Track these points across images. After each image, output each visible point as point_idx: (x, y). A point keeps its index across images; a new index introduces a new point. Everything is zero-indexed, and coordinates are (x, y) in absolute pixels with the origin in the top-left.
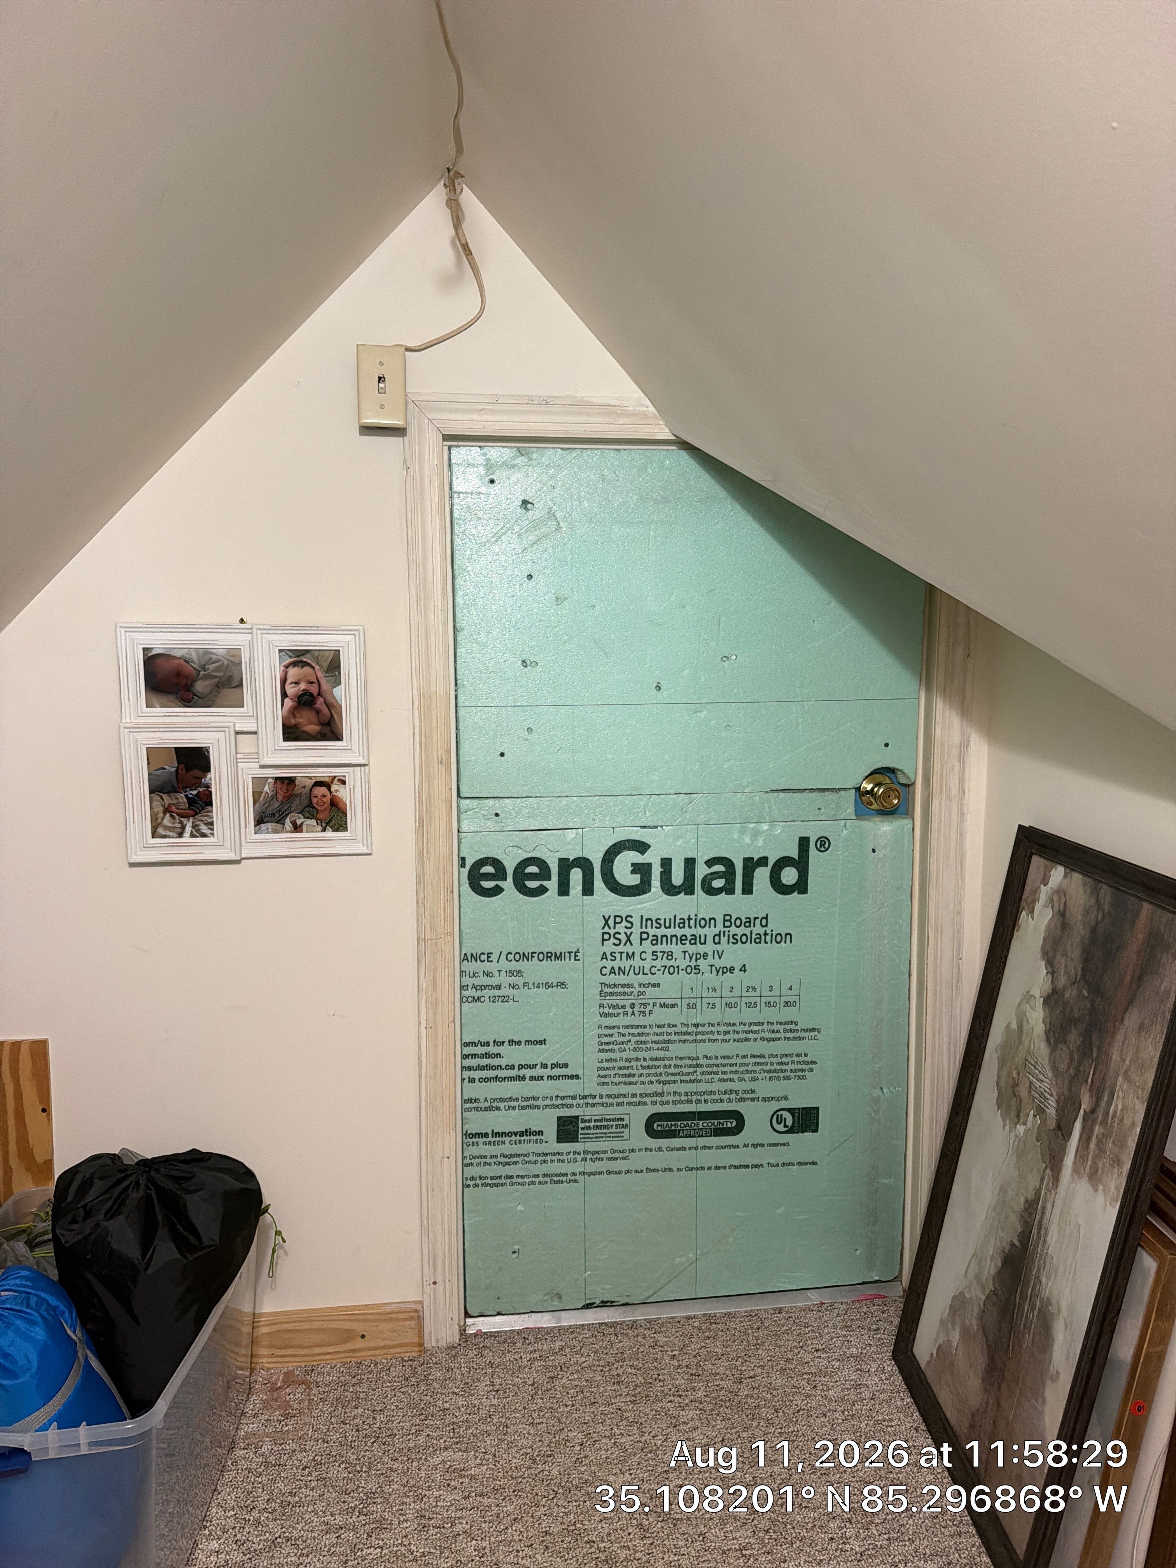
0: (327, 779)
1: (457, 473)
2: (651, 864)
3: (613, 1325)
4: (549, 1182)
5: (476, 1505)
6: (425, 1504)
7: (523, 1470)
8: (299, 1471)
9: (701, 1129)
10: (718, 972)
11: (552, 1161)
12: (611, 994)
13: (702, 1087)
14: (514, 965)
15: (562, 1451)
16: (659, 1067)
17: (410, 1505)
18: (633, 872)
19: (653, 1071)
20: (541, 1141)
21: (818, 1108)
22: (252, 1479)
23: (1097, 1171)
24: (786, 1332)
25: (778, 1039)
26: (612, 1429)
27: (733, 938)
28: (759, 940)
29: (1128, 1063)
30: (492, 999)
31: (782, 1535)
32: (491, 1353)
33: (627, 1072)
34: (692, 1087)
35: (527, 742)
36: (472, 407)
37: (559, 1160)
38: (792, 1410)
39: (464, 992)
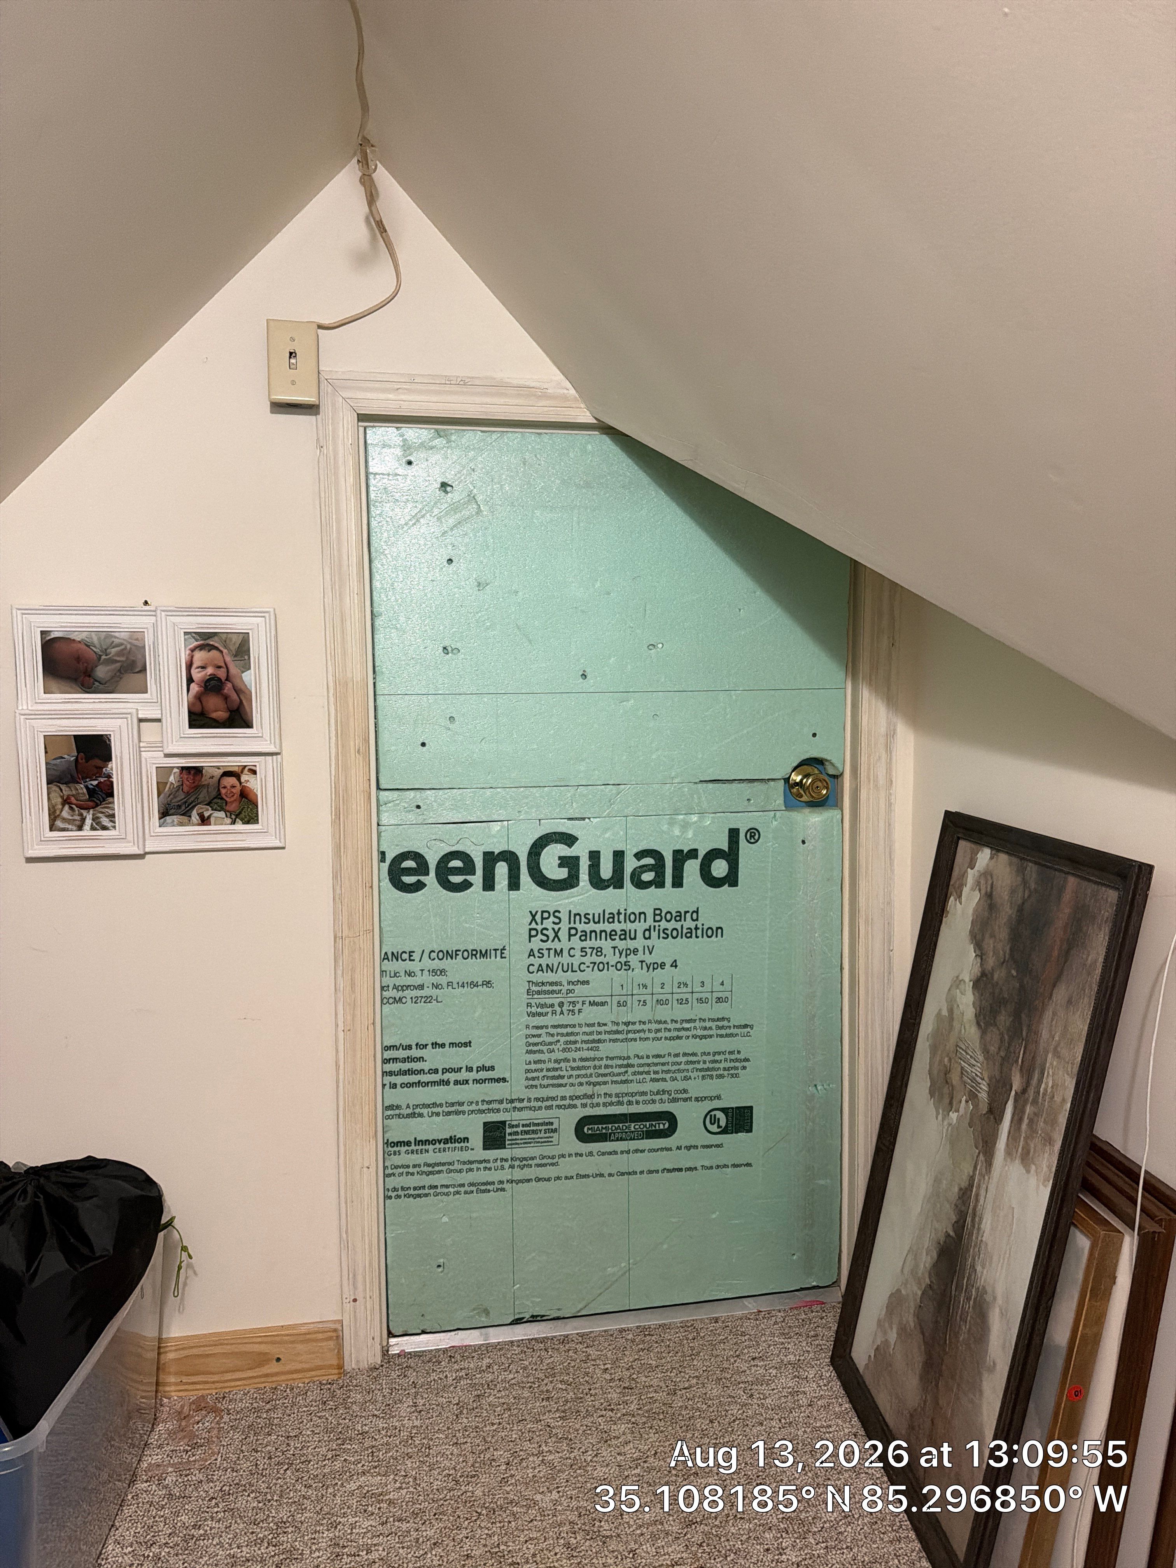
0: (236, 769)
1: (374, 454)
2: (579, 857)
3: (543, 1340)
4: (475, 1191)
5: (393, 1530)
6: (339, 1531)
7: (445, 1492)
8: (205, 1502)
9: (633, 1132)
10: (648, 968)
11: (478, 1169)
12: (539, 993)
13: (633, 1088)
14: (437, 964)
15: (487, 1471)
16: (589, 1067)
17: (323, 1533)
18: (560, 866)
19: (583, 1072)
20: (467, 1149)
21: (751, 1108)
22: (154, 1513)
23: (1028, 1152)
24: (722, 1342)
25: (711, 1036)
26: (540, 1446)
27: (664, 933)
28: (689, 934)
29: (1057, 1038)
30: (414, 1000)
31: (716, 1548)
32: (415, 1374)
33: (556, 1074)
34: (623, 1088)
35: (450, 733)
36: (388, 385)
37: (485, 1168)
38: (727, 1420)
39: (384, 993)
